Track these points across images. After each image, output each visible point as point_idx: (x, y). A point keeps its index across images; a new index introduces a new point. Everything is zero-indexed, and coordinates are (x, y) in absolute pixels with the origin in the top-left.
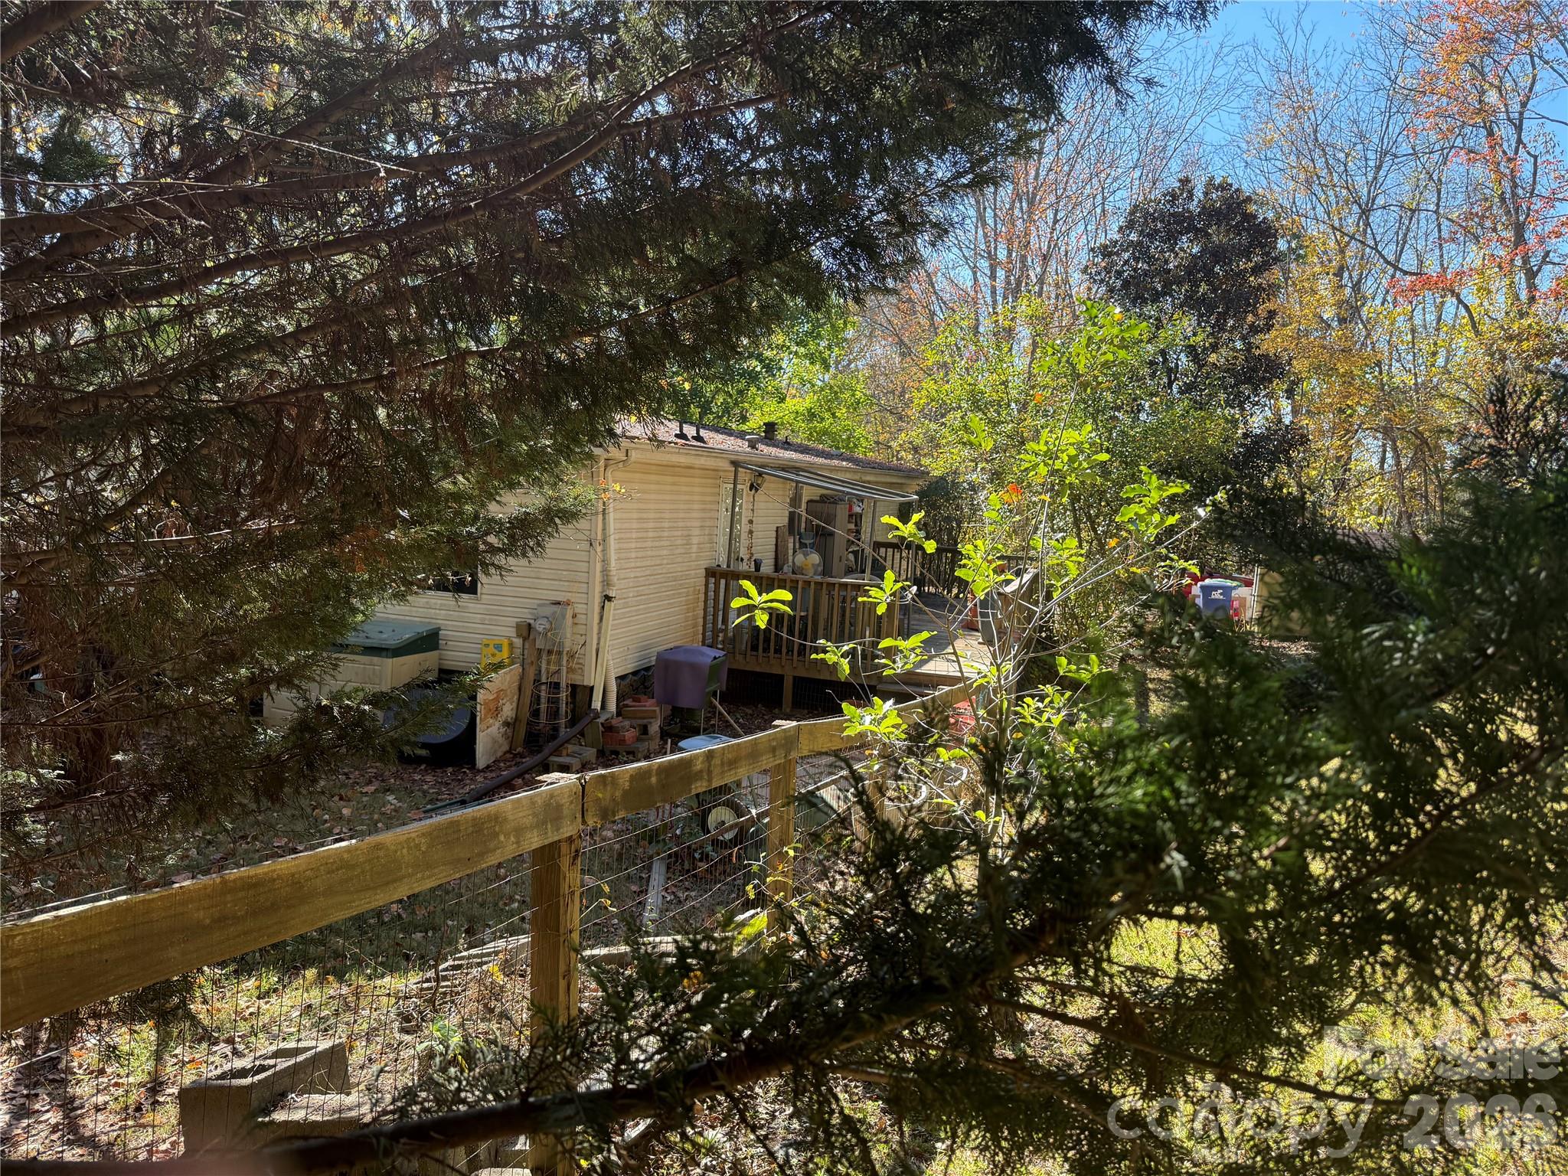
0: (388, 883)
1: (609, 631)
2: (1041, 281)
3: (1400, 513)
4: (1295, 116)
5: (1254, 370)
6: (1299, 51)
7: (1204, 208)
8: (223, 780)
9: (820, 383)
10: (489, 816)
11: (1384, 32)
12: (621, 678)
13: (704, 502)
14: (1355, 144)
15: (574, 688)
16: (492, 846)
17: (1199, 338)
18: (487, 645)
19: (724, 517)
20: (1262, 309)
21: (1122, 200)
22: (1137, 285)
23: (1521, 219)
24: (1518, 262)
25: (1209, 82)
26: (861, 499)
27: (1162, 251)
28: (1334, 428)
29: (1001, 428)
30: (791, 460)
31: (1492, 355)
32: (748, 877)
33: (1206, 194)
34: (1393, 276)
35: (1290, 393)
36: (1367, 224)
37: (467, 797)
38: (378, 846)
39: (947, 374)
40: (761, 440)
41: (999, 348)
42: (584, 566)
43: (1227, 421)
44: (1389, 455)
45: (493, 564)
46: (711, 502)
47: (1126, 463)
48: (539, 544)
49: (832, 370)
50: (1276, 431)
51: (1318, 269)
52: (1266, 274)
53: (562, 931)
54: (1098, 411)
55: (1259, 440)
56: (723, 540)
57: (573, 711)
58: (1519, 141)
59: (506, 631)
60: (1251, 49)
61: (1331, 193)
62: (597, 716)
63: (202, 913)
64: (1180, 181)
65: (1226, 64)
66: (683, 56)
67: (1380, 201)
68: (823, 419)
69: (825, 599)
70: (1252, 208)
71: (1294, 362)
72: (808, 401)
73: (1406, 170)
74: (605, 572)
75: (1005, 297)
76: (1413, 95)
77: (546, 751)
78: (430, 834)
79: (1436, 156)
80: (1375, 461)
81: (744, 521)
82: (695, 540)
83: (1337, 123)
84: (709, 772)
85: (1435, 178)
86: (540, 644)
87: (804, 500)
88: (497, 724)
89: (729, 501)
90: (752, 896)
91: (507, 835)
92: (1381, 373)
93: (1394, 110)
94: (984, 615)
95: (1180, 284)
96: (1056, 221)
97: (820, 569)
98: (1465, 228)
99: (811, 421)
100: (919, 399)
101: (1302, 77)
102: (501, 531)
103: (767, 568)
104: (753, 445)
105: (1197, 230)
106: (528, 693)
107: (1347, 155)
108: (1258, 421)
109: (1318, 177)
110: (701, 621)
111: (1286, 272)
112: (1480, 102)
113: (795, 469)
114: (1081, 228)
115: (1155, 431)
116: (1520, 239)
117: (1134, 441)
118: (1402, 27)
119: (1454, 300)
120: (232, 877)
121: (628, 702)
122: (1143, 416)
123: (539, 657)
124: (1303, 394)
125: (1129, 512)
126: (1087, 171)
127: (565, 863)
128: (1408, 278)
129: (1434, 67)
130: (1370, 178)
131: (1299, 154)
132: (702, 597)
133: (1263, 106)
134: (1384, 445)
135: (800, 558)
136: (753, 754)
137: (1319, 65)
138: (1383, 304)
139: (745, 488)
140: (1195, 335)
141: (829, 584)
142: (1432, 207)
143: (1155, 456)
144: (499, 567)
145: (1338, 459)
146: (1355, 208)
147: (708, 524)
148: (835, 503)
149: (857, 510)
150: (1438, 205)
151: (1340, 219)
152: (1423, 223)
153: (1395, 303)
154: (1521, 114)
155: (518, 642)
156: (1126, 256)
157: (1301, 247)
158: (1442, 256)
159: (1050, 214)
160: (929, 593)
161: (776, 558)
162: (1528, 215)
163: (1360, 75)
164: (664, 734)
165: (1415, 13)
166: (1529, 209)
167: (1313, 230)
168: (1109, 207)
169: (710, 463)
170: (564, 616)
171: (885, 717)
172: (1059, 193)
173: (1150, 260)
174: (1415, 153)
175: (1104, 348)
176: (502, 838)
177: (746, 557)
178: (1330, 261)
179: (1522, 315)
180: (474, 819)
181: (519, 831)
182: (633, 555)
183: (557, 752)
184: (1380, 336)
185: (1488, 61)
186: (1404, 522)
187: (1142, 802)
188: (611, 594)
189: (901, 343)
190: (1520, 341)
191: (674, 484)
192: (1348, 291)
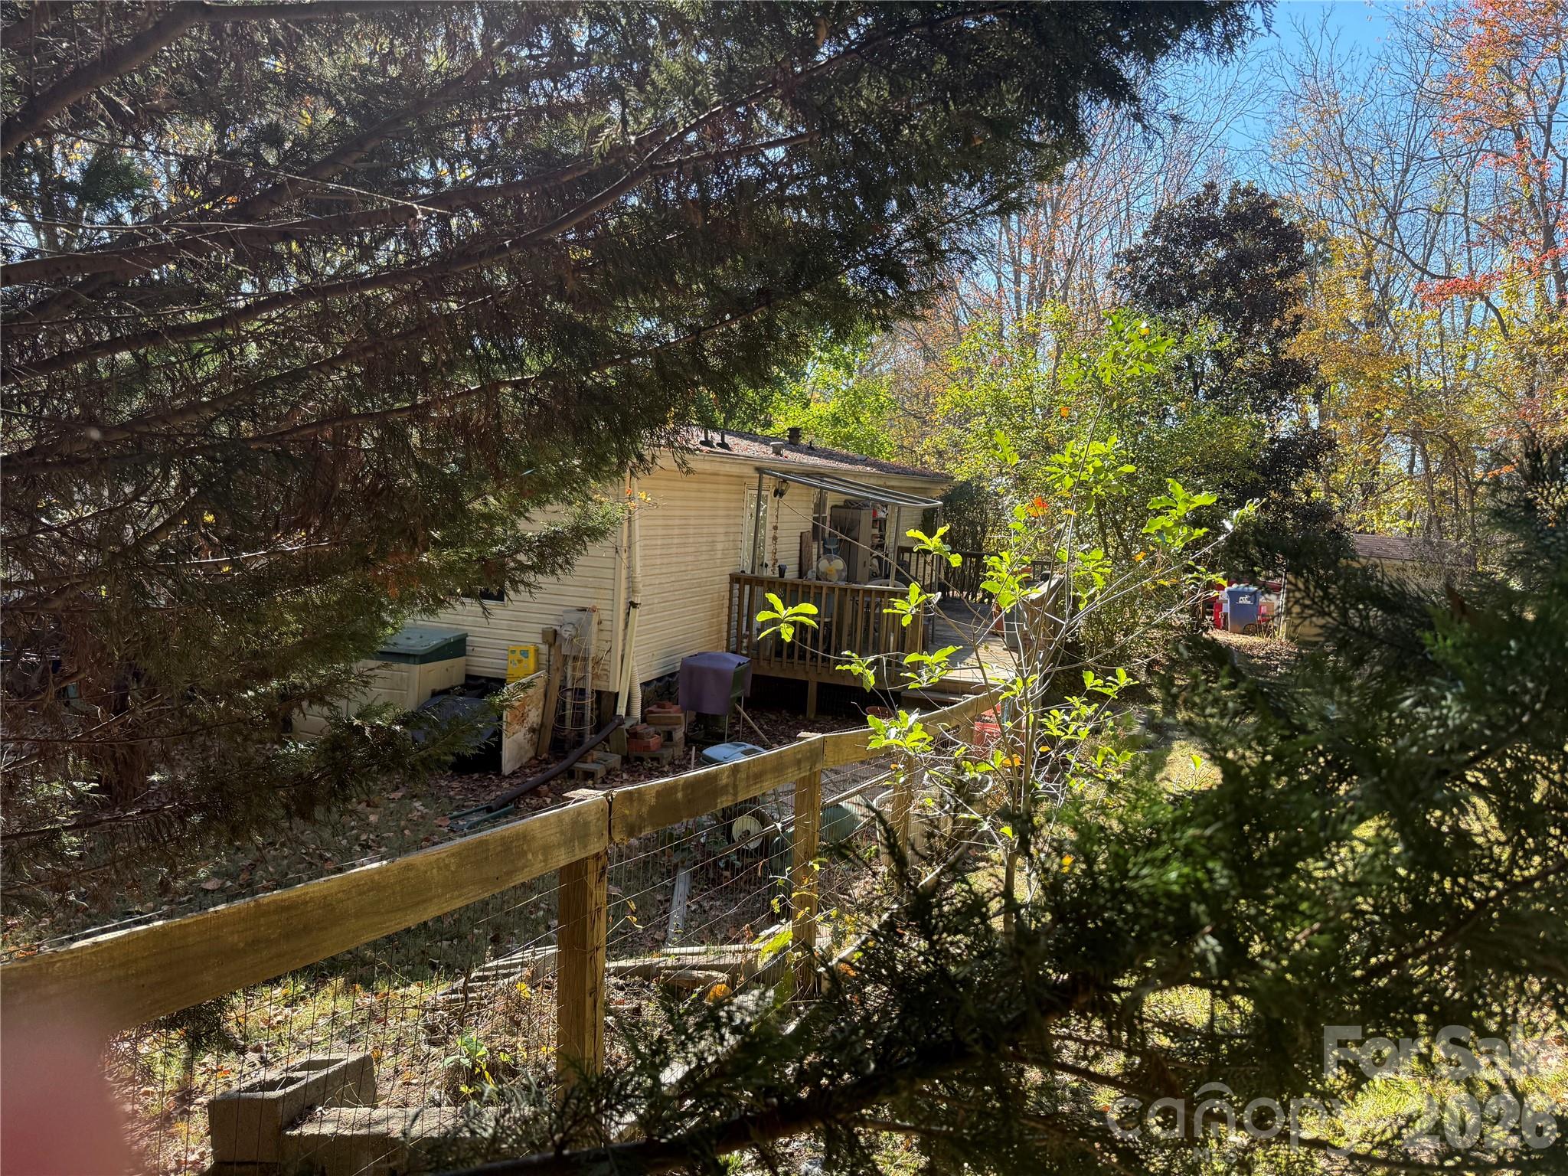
0: (418, 904)
1: (634, 639)
2: (1065, 286)
3: (1430, 518)
4: (1321, 120)
5: (1281, 375)
6: (1324, 56)
7: (1229, 213)
8: (256, 800)
9: (844, 388)
10: (518, 835)
11: (1410, 36)
12: (645, 685)
13: (728, 509)
14: (1381, 148)
15: (599, 694)
16: (520, 864)
17: (1225, 343)
18: (513, 652)
19: (748, 523)
20: (1288, 316)
21: (1147, 205)
22: (1162, 290)
23: (1551, 221)
24: (1548, 265)
25: (1234, 87)
26: (885, 505)
27: (1187, 256)
28: (1362, 431)
29: (1027, 433)
30: (814, 466)
31: (1522, 359)
32: (774, 891)
33: (1231, 199)
34: (1421, 280)
35: (1317, 398)
36: (1395, 228)
37: (493, 804)
38: (409, 867)
39: (971, 380)
40: (785, 446)
41: (1023, 354)
42: (609, 573)
43: (1254, 426)
44: (1418, 459)
45: (522, 582)
46: (736, 509)
47: (1152, 468)
48: (567, 562)
49: (856, 375)
50: (1303, 436)
51: (1345, 273)
52: (1292, 278)
53: (589, 948)
54: (1124, 417)
55: (1286, 443)
56: (747, 545)
57: (598, 717)
58: (1548, 144)
59: (532, 637)
60: (1276, 55)
61: (1357, 197)
62: (622, 722)
63: (236, 937)
64: (1205, 186)
65: (1251, 69)
66: (715, 99)
67: (1408, 204)
68: (847, 424)
69: (849, 605)
70: (1278, 212)
71: (1321, 366)
72: (833, 407)
73: (1434, 173)
74: (630, 578)
75: (1030, 303)
76: (1438, 99)
77: (572, 757)
78: (459, 853)
79: (1463, 159)
80: (1404, 464)
81: (769, 526)
82: (719, 546)
83: (1363, 127)
84: (735, 787)
85: (1463, 181)
86: (565, 650)
87: (829, 504)
88: (523, 730)
89: (754, 506)
90: (777, 910)
91: (535, 854)
92: (1409, 377)
93: (1421, 113)
94: (1010, 627)
95: (1205, 289)
96: (1080, 227)
97: (844, 574)
98: (1493, 232)
99: (835, 426)
100: (944, 405)
101: (1328, 82)
102: (530, 549)
103: (791, 574)
104: (777, 452)
105: (1222, 236)
106: (554, 698)
107: (1374, 159)
108: (1285, 426)
109: (1345, 181)
110: (725, 626)
111: (1313, 276)
112: (1508, 105)
113: (819, 475)
114: (1105, 232)
115: (1182, 437)
116: (1550, 242)
117: (1160, 446)
118: (1427, 32)
119: (1483, 304)
120: (266, 900)
121: (653, 708)
122: (1169, 421)
123: (565, 664)
124: (1331, 398)
125: (1155, 524)
126: (1111, 176)
127: (591, 879)
128: (1436, 281)
129: (1461, 71)
130: (1397, 182)
131: (1325, 158)
132: (726, 602)
133: (1289, 111)
134: (1413, 449)
135: (824, 564)
136: (778, 767)
137: (1345, 70)
138: (1411, 307)
139: (768, 493)
140: (1221, 339)
141: (853, 590)
142: (1460, 210)
143: (1181, 462)
144: (528, 585)
145: (1367, 463)
146: (1382, 211)
147: (733, 530)
148: (859, 508)
149: (881, 515)
150: (1466, 208)
151: (1367, 223)
152: (1451, 226)
153: (1423, 306)
154: (1550, 117)
155: (544, 648)
156: (1151, 261)
157: (1327, 250)
158: (1470, 259)
159: (1075, 219)
160: (954, 598)
161: (800, 565)
162: (1557, 218)
163: (1386, 78)
164: (689, 741)
165: (1442, 17)
166: (1558, 212)
167: (1340, 234)
168: (1133, 212)
169: (735, 469)
170: (589, 623)
171: (911, 730)
172: (1084, 198)
173: (1175, 265)
174: (1442, 156)
175: (1130, 362)
176: (530, 856)
177: (770, 563)
178: (1357, 265)
179: (1552, 318)
180: (503, 838)
181: (547, 849)
182: (658, 561)
183: (582, 758)
184: (1408, 340)
185: (1515, 64)
186: (1434, 527)
187: (1176, 883)
188: (637, 600)
189: (925, 348)
190: (1551, 345)
191: (699, 491)
192: (1375, 295)
